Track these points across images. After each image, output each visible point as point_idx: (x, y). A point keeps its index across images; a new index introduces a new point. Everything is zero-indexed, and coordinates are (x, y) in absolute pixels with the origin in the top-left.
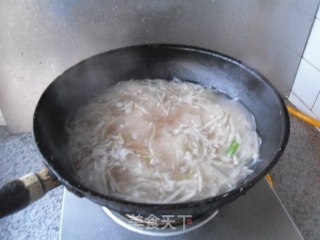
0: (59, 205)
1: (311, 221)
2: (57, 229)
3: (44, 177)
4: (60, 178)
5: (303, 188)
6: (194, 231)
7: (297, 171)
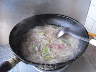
1: (94, 64)
3: (16, 59)
5: (91, 55)
7: (89, 50)
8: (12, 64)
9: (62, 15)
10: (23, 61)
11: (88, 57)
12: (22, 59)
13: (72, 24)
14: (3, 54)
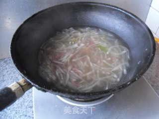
0: (30, 94)
2: (31, 107)
3: (23, 84)
4: (32, 84)
5: (155, 74)
6: (106, 102)
8: (16, 92)
9: (107, 5)
10: (36, 87)
11: (149, 78)
12: (34, 83)
13: (124, 20)
14: (5, 73)
